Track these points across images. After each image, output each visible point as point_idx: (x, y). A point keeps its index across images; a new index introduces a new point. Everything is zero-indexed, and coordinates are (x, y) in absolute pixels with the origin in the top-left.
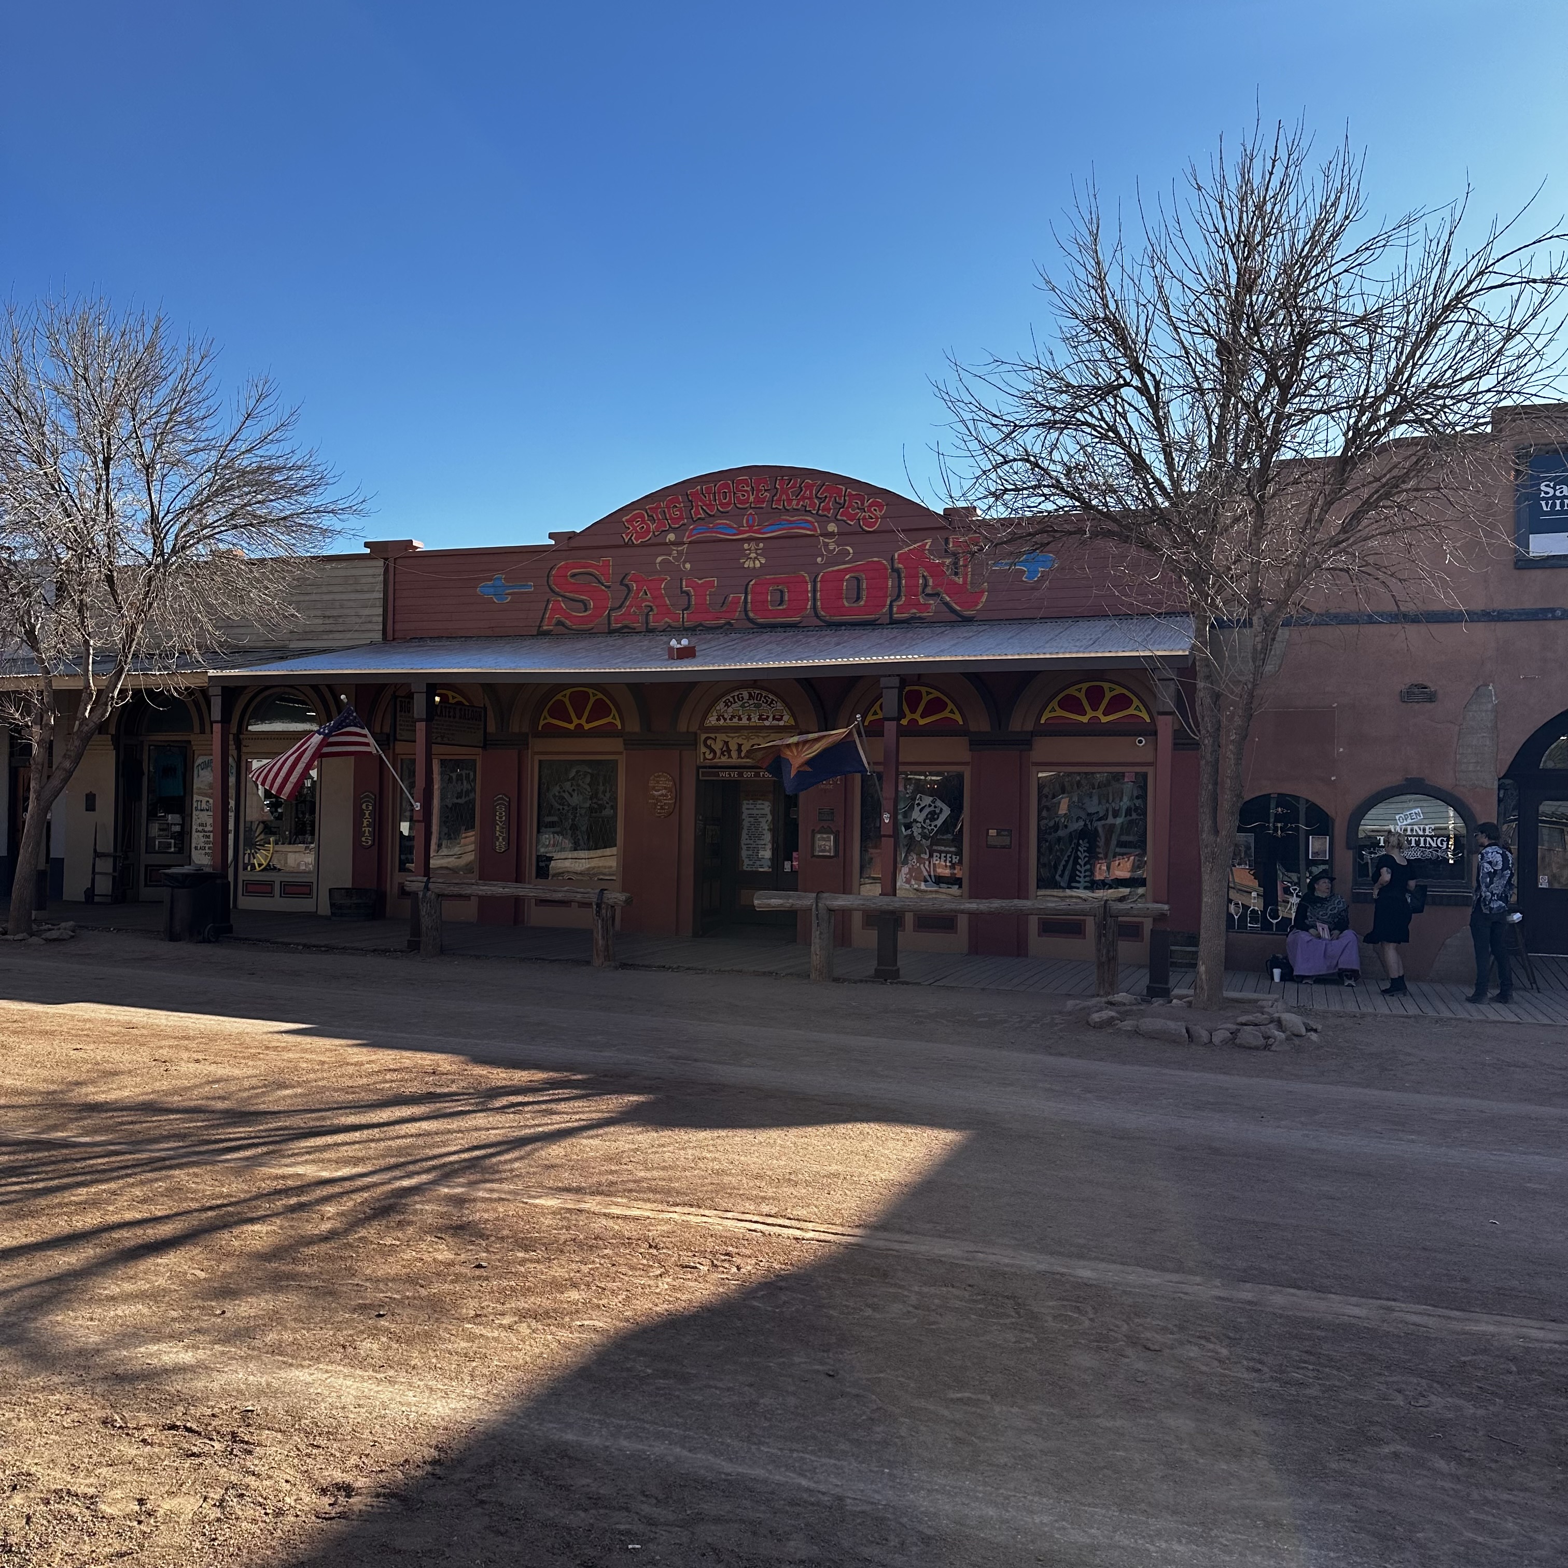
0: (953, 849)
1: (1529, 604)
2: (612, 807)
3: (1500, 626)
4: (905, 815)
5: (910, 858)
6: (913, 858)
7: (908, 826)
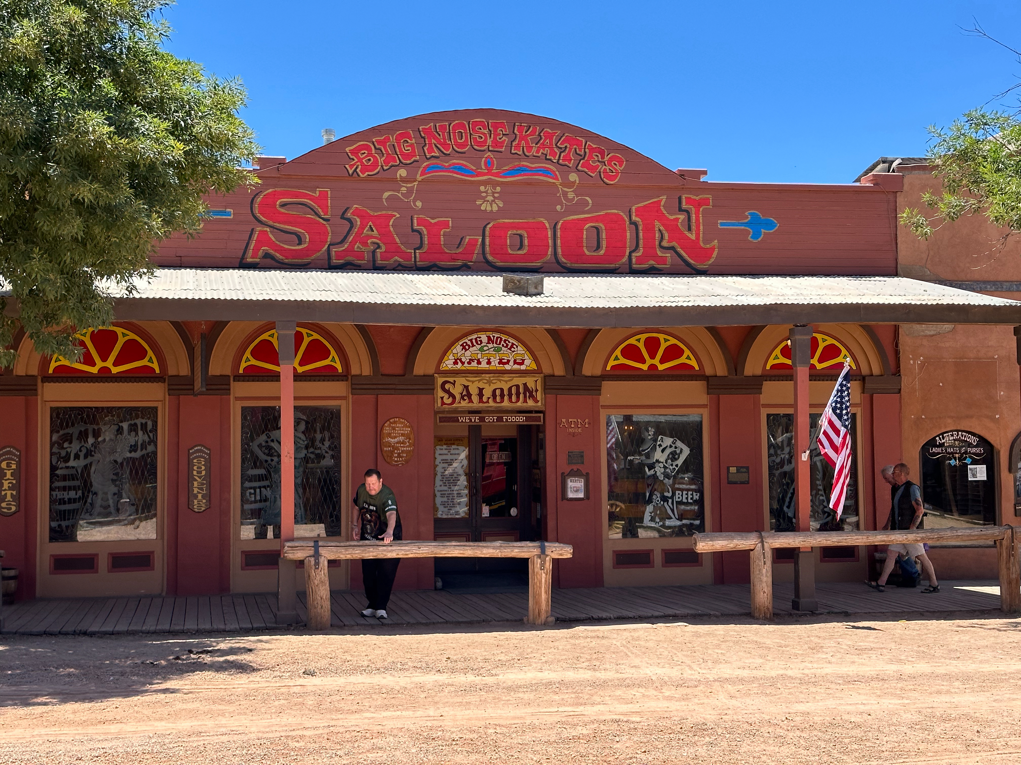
0: (693, 487)
2: (333, 457)
4: (648, 456)
5: (654, 497)
6: (657, 497)
7: (651, 467)
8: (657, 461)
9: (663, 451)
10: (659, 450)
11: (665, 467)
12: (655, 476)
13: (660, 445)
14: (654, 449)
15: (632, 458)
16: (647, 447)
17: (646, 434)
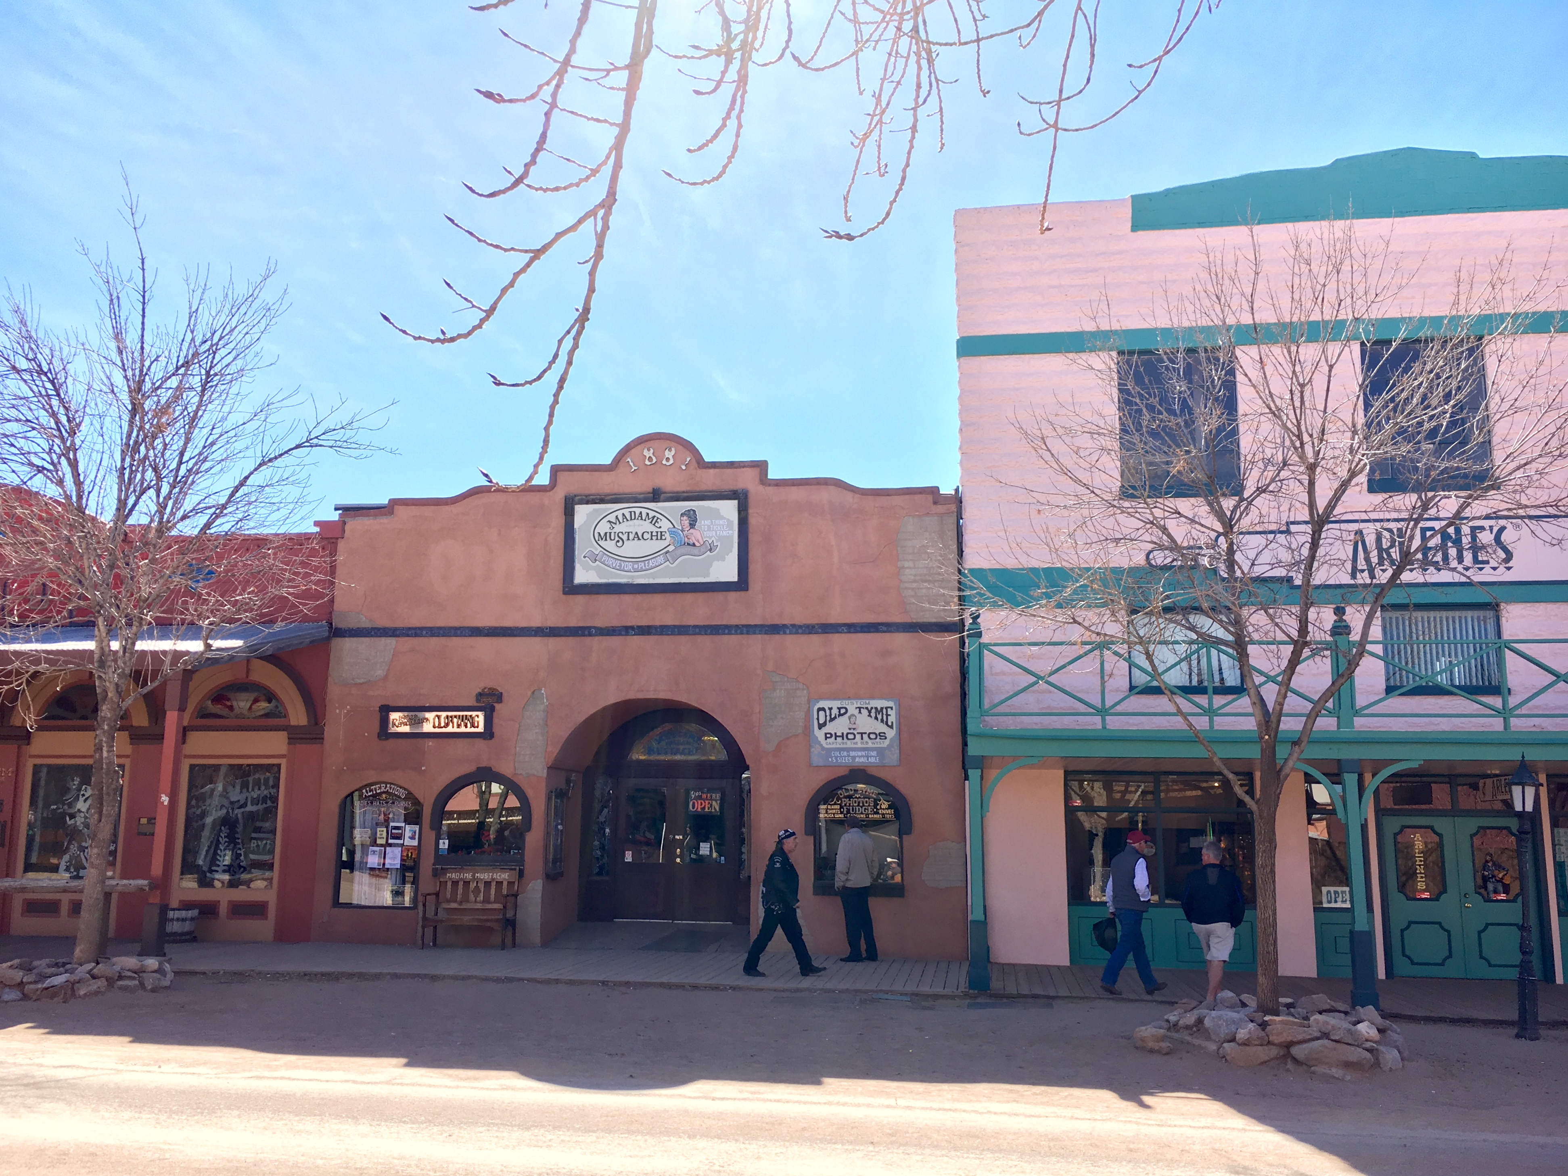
1: (573, 622)
3: (552, 642)
4: (70, 805)
5: (72, 847)
6: (74, 848)
7: (72, 816)
8: (79, 811)
9: (85, 801)
10: (82, 799)
11: (86, 817)
12: (75, 826)
13: (83, 795)
14: (77, 799)
15: (55, 807)
16: (69, 797)
17: (71, 783)
